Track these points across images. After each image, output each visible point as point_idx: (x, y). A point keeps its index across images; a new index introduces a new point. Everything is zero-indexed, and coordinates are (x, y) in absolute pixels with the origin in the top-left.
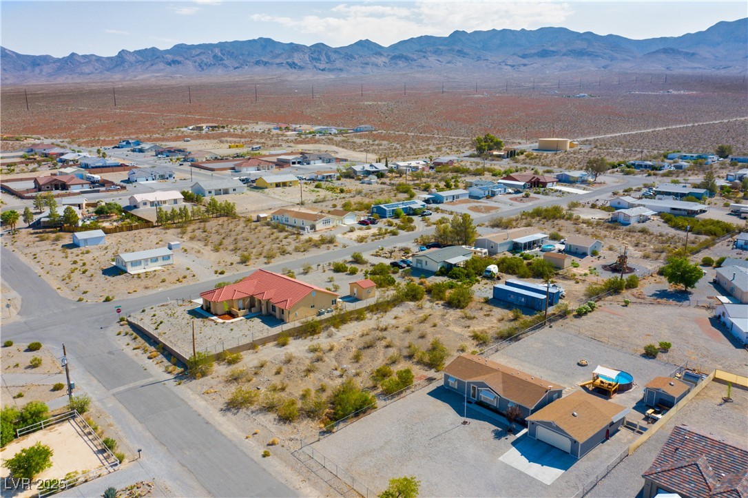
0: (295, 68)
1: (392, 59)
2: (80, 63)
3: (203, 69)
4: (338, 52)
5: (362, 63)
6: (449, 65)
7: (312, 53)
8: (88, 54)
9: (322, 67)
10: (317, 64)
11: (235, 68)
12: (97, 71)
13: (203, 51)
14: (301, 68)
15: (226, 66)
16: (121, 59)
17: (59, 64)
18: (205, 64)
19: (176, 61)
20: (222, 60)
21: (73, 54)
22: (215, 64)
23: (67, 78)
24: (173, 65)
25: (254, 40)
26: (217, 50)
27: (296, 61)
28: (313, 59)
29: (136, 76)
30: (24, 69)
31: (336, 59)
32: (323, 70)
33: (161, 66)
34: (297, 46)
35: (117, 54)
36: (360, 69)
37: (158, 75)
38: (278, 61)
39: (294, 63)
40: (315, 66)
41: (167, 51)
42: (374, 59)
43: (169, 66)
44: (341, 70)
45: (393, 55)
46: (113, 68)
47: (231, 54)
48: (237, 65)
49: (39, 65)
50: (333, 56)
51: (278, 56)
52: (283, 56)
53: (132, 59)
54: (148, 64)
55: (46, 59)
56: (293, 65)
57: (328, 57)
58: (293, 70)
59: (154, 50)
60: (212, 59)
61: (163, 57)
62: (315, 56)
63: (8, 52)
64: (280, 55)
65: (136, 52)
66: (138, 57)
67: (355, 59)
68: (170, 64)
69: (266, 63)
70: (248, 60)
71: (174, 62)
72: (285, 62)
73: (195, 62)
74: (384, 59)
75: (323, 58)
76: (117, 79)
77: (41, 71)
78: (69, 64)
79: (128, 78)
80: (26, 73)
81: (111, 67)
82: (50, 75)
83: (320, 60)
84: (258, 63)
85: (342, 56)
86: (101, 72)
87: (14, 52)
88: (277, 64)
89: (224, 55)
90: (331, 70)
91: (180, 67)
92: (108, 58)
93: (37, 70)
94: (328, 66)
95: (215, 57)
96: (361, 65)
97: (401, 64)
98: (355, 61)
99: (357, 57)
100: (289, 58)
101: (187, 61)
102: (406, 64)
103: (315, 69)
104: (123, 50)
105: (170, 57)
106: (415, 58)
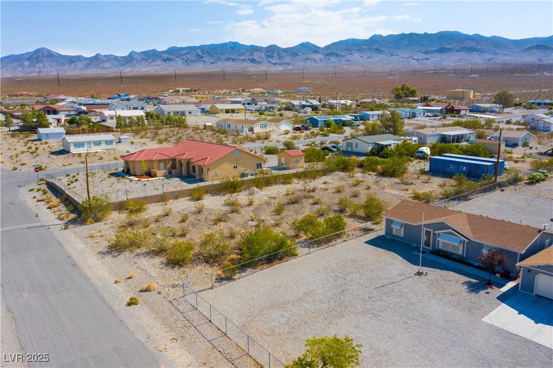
0: (255, 63)
1: (326, 55)
2: (102, 60)
3: (188, 64)
4: (286, 51)
5: (304, 58)
6: (369, 59)
7: (267, 52)
8: (108, 54)
9: (274, 62)
10: (271, 60)
11: (211, 63)
12: (115, 66)
13: (188, 51)
14: (259, 62)
15: (204, 62)
16: (130, 59)
17: (88, 62)
18: (190, 61)
19: (169, 58)
20: (202, 57)
21: (98, 55)
22: (197, 61)
23: (93, 71)
24: (167, 61)
25: (226, 43)
26: (199, 51)
27: (255, 58)
28: (268, 56)
29: (141, 69)
30: (64, 65)
31: (285, 56)
32: (275, 64)
33: (159, 62)
34: (257, 47)
35: (128, 54)
36: (302, 63)
37: (156, 68)
38: (242, 58)
39: (254, 59)
40: (269, 61)
41: (163, 52)
42: (312, 56)
43: (164, 62)
44: (288, 64)
45: (327, 52)
46: (125, 64)
47: (209, 54)
48: (213, 61)
49: (74, 62)
50: (283, 54)
51: (242, 54)
52: (246, 54)
53: (139, 58)
54: (149, 61)
55: (79, 58)
56: (253, 61)
57: (279, 55)
58: (253, 64)
59: (154, 51)
60: (195, 57)
61: (161, 56)
62: (269, 54)
63: (54, 54)
64: (243, 53)
65: (142, 53)
66: (143, 56)
67: (299, 56)
68: (165, 61)
69: (233, 60)
70: (221, 57)
71: (168, 59)
72: (247, 59)
73: (183, 59)
74: (320, 56)
75: (276, 55)
76: (128, 71)
77: (76, 66)
78: (95, 61)
79: (135, 70)
80: (65, 67)
81: (124, 63)
82: (81, 69)
83: (273, 57)
84: (228, 59)
85: (289, 54)
86: (117, 67)
87: (57, 53)
88: (242, 60)
89: (204, 54)
90: (280, 64)
91: (172, 63)
92: (122, 57)
93: (73, 66)
94: (279, 61)
95: (197, 55)
96: (303, 60)
97: (333, 59)
98: (299, 57)
99: (300, 54)
100: (250, 55)
101: (178, 59)
102: (337, 59)
103: (269, 64)
104: (132, 52)
105: (165, 56)
106: (344, 55)
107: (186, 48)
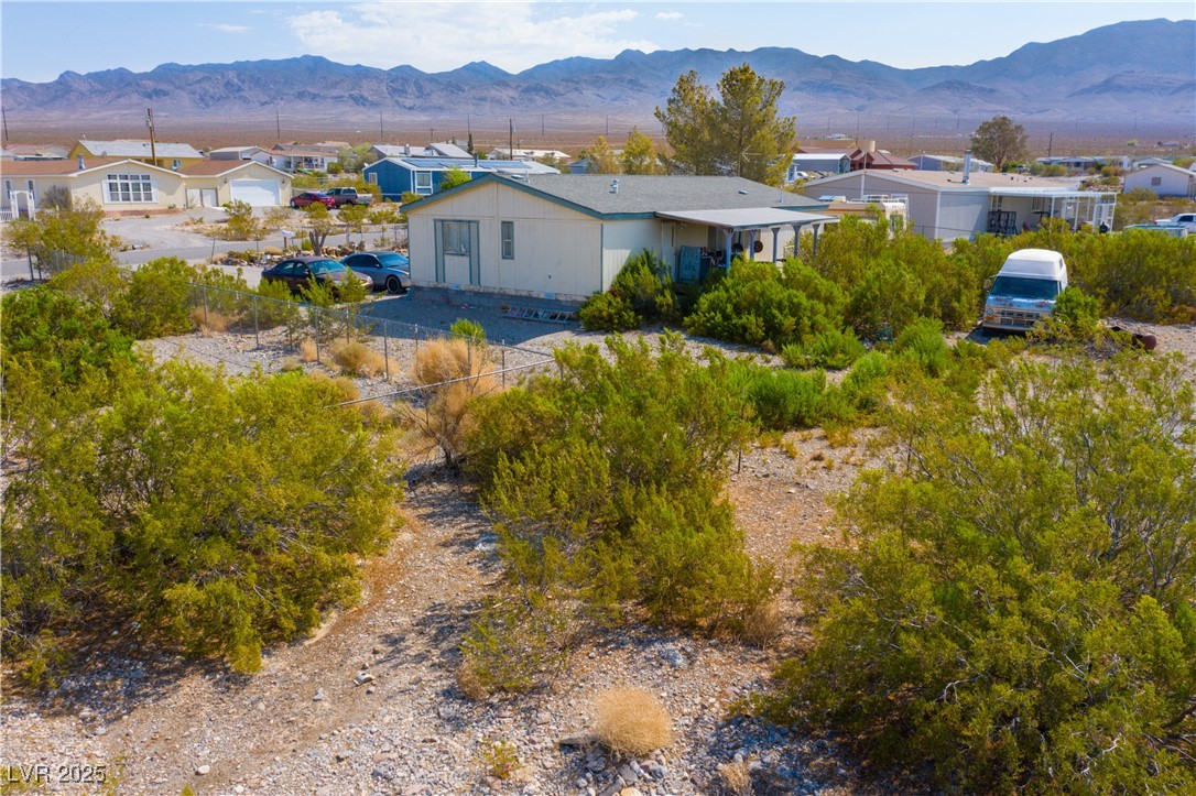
0: (364, 105)
1: (523, 91)
4: (436, 80)
5: (475, 98)
6: (616, 102)
7: (392, 82)
9: (409, 103)
10: (401, 100)
11: (263, 104)
12: (22, 107)
13: (207, 75)
14: (373, 104)
15: (245, 100)
16: (63, 89)
19: (161, 91)
20: (239, 90)
22: (227, 97)
24: (154, 98)
25: (295, 59)
26: (231, 75)
27: (366, 94)
28: (394, 90)
29: (89, 114)
31: (432, 91)
32: (411, 108)
33: (135, 98)
34: (367, 69)
36: (471, 108)
37: (127, 112)
38: (335, 93)
39: (362, 97)
40: (397, 102)
41: (145, 76)
42: (493, 93)
43: (147, 100)
44: (441, 108)
45: (526, 86)
46: (50, 102)
47: (256, 82)
48: (267, 99)
50: (428, 87)
51: (334, 85)
52: (344, 85)
53: (84, 87)
54: (111, 95)
56: (360, 101)
57: (420, 89)
58: (361, 108)
59: (121, 72)
60: (222, 88)
61: (138, 85)
62: (397, 85)
65: (90, 75)
66: (94, 84)
67: (463, 91)
68: (149, 96)
69: (314, 97)
70: (285, 90)
71: (158, 93)
72: (347, 95)
73: (193, 93)
74: (511, 93)
75: (412, 89)
76: (53, 118)
79: (72, 116)
81: (46, 99)
83: (406, 92)
84: (301, 96)
85: (442, 87)
86: (28, 108)
88: (334, 98)
89: (244, 82)
90: (423, 109)
91: (167, 100)
92: (41, 85)
94: (419, 102)
95: (228, 84)
96: (474, 102)
97: (539, 100)
98: (464, 95)
99: (466, 88)
100: (353, 88)
101: (179, 91)
102: (547, 101)
103: (397, 107)
104: (67, 72)
105: (150, 85)
106: (562, 91)
107: (202, 67)
